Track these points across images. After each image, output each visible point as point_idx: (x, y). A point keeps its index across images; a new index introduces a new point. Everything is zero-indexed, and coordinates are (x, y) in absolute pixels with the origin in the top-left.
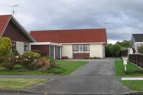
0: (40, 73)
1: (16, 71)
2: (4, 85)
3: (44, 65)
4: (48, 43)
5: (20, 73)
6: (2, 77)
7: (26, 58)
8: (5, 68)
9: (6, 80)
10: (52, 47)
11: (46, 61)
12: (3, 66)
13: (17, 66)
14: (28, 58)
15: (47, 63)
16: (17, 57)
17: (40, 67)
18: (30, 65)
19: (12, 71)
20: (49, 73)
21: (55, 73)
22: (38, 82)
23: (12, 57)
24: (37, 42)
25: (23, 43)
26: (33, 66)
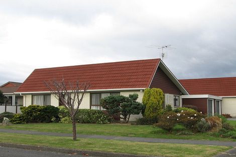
0: (212, 137)
1: (178, 134)
2: (175, 153)
3: (214, 125)
4: (206, 96)
5: (183, 136)
6: (162, 141)
7: (191, 116)
8: (161, 129)
9: (172, 145)
10: (210, 100)
11: (217, 121)
12: (159, 126)
13: (178, 126)
14: (193, 116)
15: (218, 124)
16: (179, 115)
17: (209, 128)
18: (197, 125)
19: (171, 133)
20: (224, 137)
21: (233, 138)
22: (218, 150)
23: (171, 114)
24: (190, 94)
25: (172, 95)
26: (201, 127)
